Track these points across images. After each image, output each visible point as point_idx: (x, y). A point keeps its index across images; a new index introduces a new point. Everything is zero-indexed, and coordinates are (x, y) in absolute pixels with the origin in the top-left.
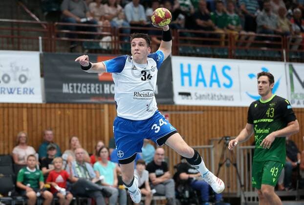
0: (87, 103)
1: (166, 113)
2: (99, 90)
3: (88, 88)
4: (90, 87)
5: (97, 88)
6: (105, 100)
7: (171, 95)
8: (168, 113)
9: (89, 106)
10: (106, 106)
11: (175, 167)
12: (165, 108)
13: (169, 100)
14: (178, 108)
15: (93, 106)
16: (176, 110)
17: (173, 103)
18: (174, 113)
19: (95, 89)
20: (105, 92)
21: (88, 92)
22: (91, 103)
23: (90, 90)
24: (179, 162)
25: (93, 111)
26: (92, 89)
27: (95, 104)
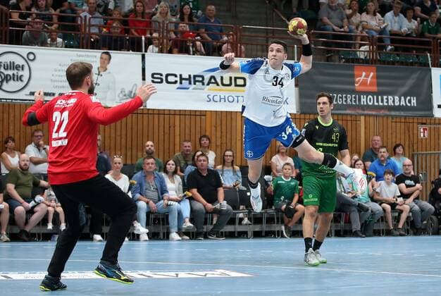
0: (343, 115)
1: (424, 126)
2: (355, 101)
3: (344, 99)
4: (346, 97)
5: (353, 99)
6: (361, 112)
7: (431, 108)
8: (427, 127)
9: (344, 117)
10: (362, 118)
11: (433, 183)
12: (424, 121)
13: (430, 113)
14: (437, 122)
15: (349, 118)
16: (435, 124)
17: (433, 116)
18: (432, 126)
19: (351, 100)
20: (362, 103)
21: (344, 103)
22: (347, 115)
23: (346, 101)
24: (437, 178)
25: (349, 123)
26: (349, 100)
27: (351, 115)
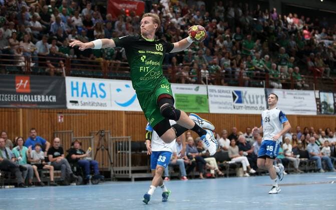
0: (8, 108)
1: (61, 115)
2: (16, 99)
3: (9, 98)
4: (10, 97)
5: (15, 98)
6: (20, 106)
7: (65, 102)
8: (63, 115)
9: (9, 110)
10: (21, 110)
11: (67, 151)
12: (61, 111)
13: (63, 106)
14: (69, 112)
15: (12, 110)
16: (68, 113)
17: (66, 108)
18: (67, 114)
19: (13, 98)
20: (21, 100)
21: (9, 100)
22: (11, 108)
23: (10, 99)
24: (70, 148)
25: (12, 113)
26: (12, 98)
27: (13, 108)
